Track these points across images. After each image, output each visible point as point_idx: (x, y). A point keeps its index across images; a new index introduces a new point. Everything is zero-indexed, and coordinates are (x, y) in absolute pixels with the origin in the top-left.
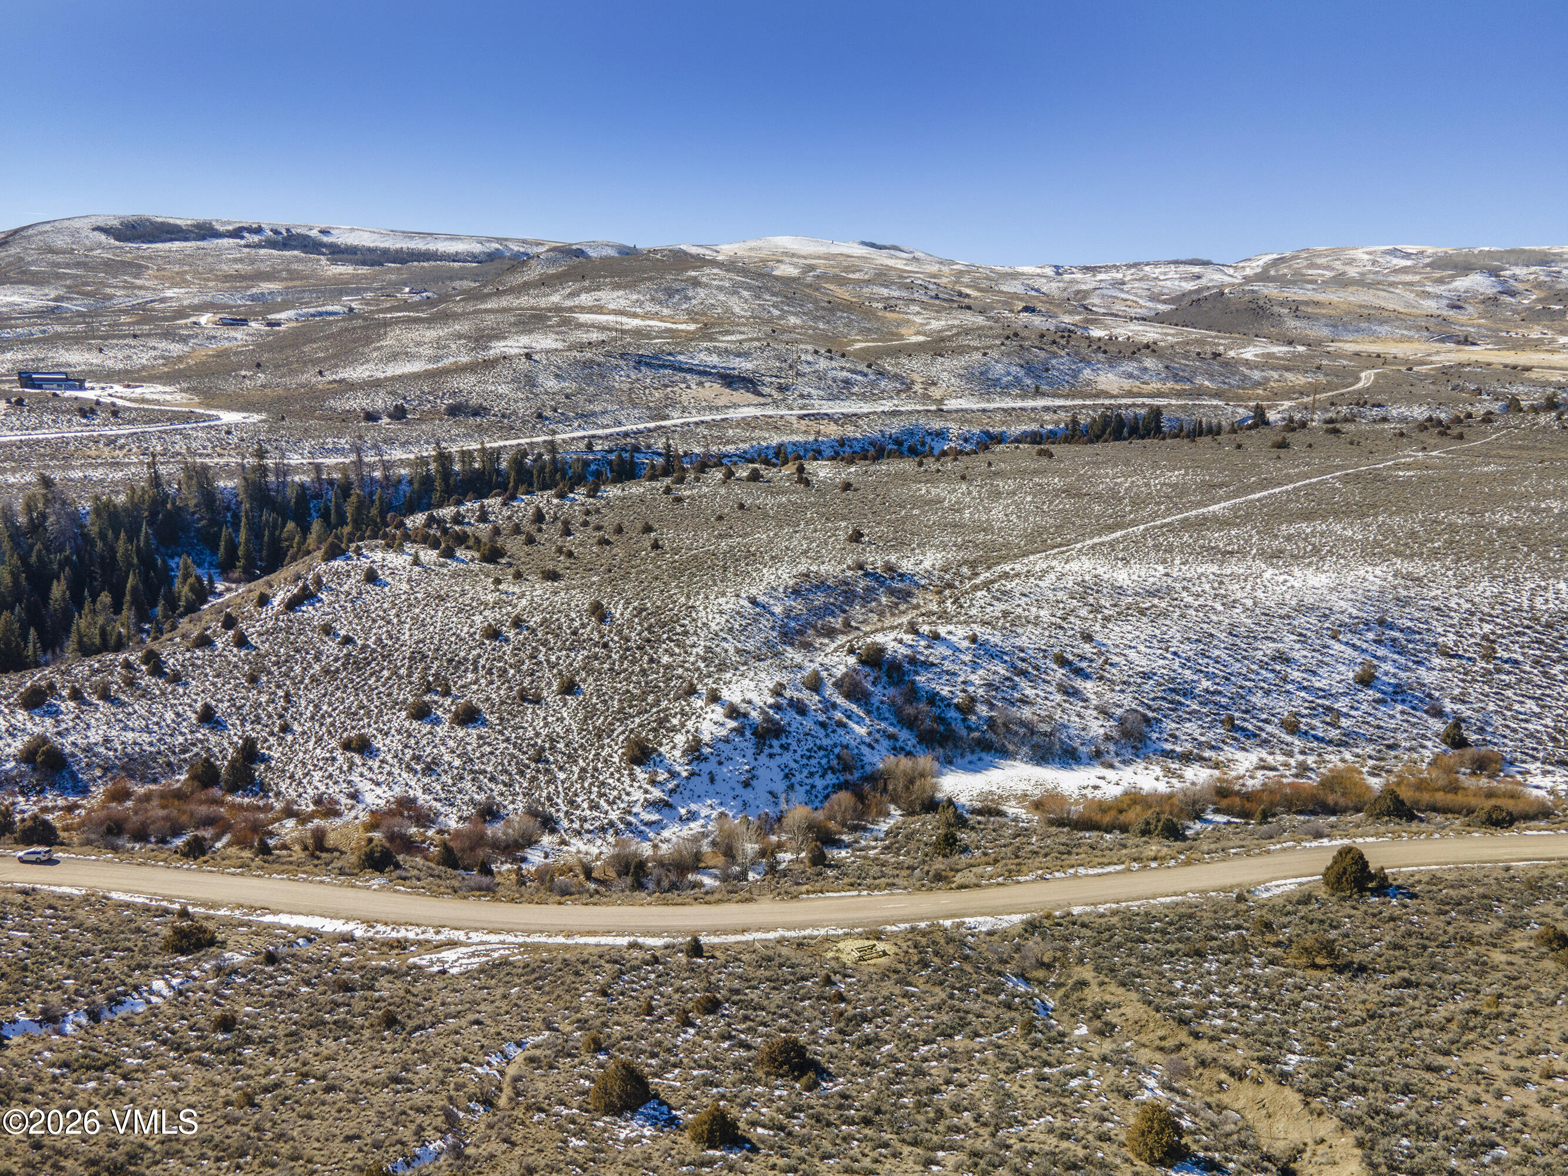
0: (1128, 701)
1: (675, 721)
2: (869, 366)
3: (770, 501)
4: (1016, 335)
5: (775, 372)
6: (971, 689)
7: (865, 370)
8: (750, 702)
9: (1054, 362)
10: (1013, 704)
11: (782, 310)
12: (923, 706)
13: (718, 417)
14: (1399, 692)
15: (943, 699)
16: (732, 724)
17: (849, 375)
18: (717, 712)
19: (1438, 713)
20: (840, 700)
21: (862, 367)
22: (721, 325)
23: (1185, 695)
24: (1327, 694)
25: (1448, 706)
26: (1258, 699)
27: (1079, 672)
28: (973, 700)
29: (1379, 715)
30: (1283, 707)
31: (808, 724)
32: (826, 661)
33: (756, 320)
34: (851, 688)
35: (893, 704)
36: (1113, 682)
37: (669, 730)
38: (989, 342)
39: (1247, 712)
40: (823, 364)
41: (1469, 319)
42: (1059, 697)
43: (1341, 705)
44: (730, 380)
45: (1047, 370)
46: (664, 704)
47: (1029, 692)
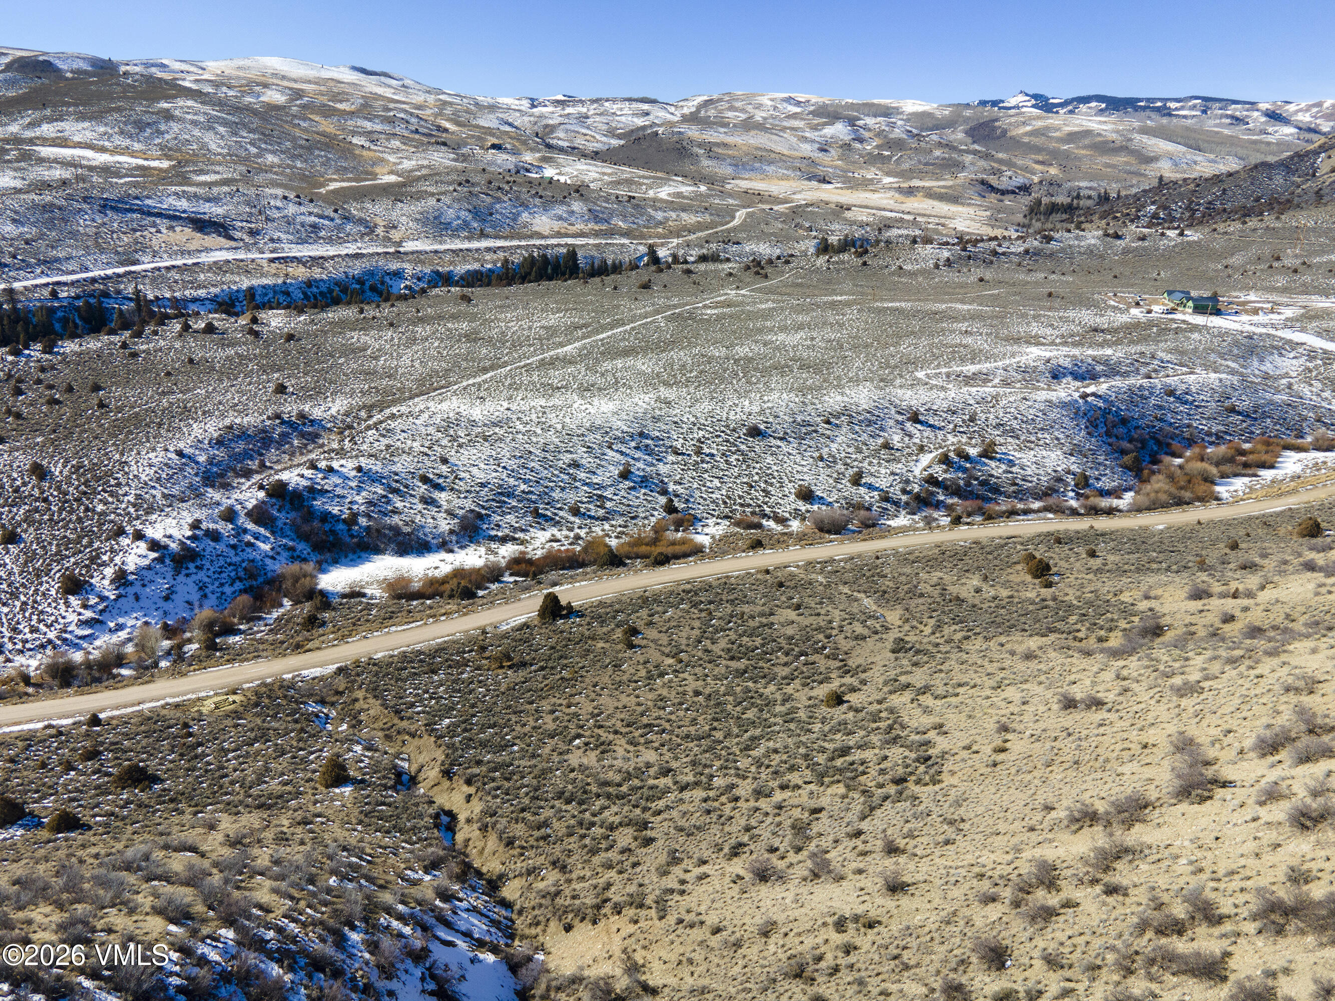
0: (469, 504)
1: (105, 558)
2: (336, 211)
3: (221, 354)
4: (468, 181)
5: (245, 217)
6: (355, 507)
7: (332, 214)
8: (170, 537)
9: (498, 206)
10: (386, 515)
11: (259, 148)
12: (316, 524)
13: (190, 262)
14: (645, 481)
15: (334, 516)
16: (154, 555)
17: (317, 220)
18: (142, 546)
19: (664, 492)
20: (250, 526)
21: (330, 212)
22: (195, 163)
23: (508, 496)
24: (601, 487)
25: (671, 487)
26: (556, 495)
27: (439, 487)
28: (354, 516)
29: (630, 497)
30: (571, 497)
31: (220, 547)
32: (241, 497)
33: (233, 157)
34: (259, 515)
35: (293, 523)
36: (460, 492)
37: (99, 565)
38: (444, 188)
39: (548, 504)
40: (292, 209)
41: (831, 161)
42: (420, 506)
43: (608, 493)
44: (202, 225)
45: (491, 214)
46: (96, 545)
47: (399, 505)
